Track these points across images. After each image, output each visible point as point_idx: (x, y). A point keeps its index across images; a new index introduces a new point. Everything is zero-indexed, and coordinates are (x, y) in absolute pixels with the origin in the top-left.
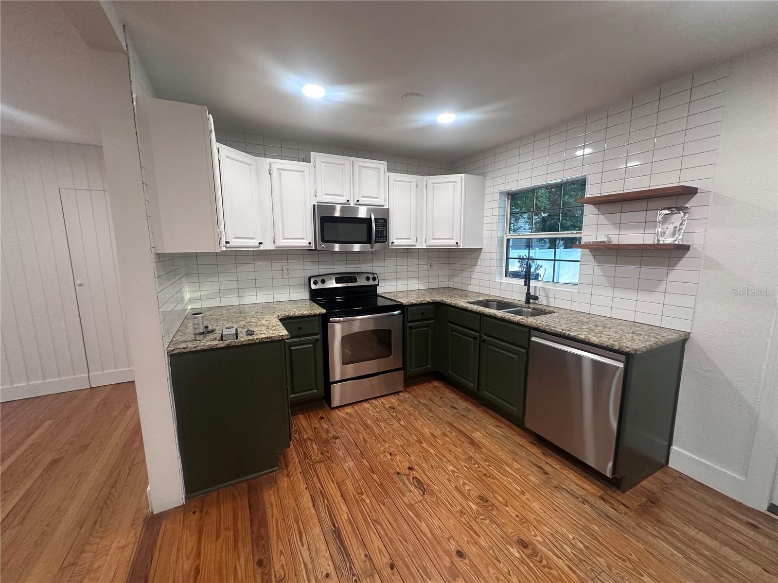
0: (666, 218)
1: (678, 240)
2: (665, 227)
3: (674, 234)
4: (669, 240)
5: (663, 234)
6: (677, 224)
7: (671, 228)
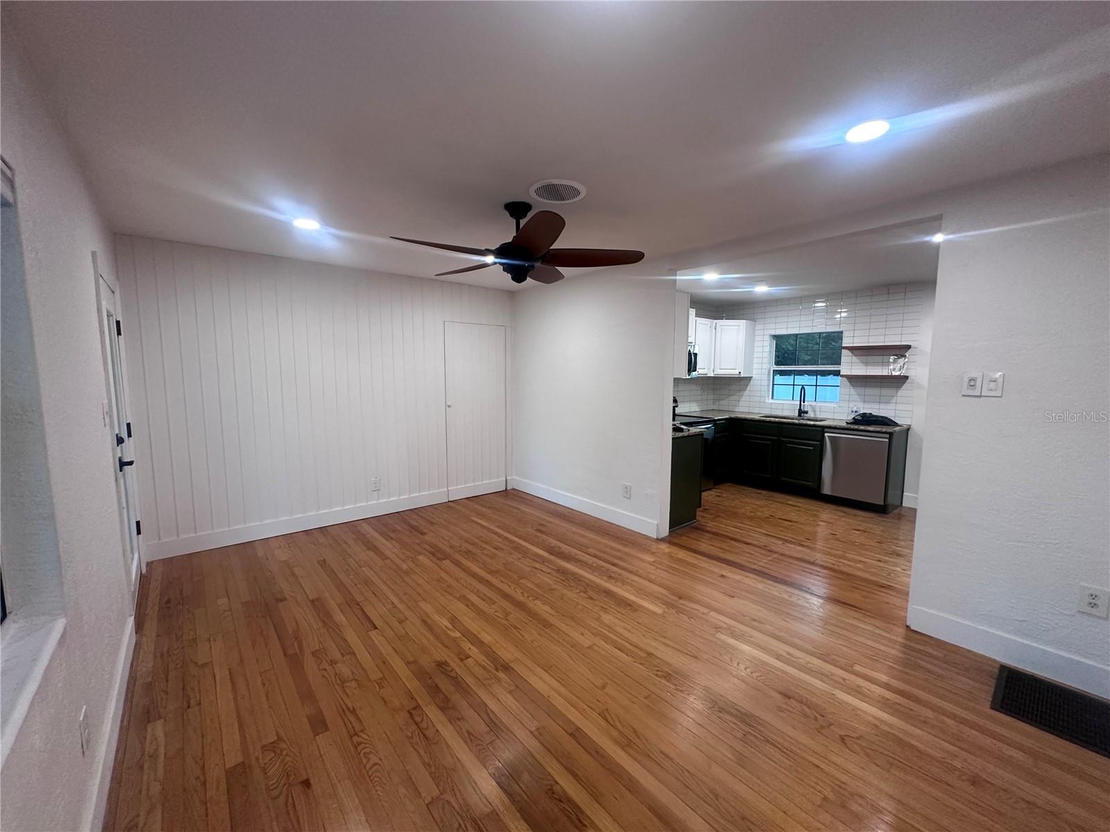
0: (895, 361)
1: (903, 373)
2: (895, 365)
3: (900, 370)
4: (897, 373)
5: (894, 369)
6: (902, 364)
7: (898, 367)
